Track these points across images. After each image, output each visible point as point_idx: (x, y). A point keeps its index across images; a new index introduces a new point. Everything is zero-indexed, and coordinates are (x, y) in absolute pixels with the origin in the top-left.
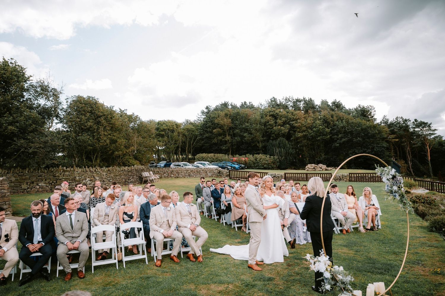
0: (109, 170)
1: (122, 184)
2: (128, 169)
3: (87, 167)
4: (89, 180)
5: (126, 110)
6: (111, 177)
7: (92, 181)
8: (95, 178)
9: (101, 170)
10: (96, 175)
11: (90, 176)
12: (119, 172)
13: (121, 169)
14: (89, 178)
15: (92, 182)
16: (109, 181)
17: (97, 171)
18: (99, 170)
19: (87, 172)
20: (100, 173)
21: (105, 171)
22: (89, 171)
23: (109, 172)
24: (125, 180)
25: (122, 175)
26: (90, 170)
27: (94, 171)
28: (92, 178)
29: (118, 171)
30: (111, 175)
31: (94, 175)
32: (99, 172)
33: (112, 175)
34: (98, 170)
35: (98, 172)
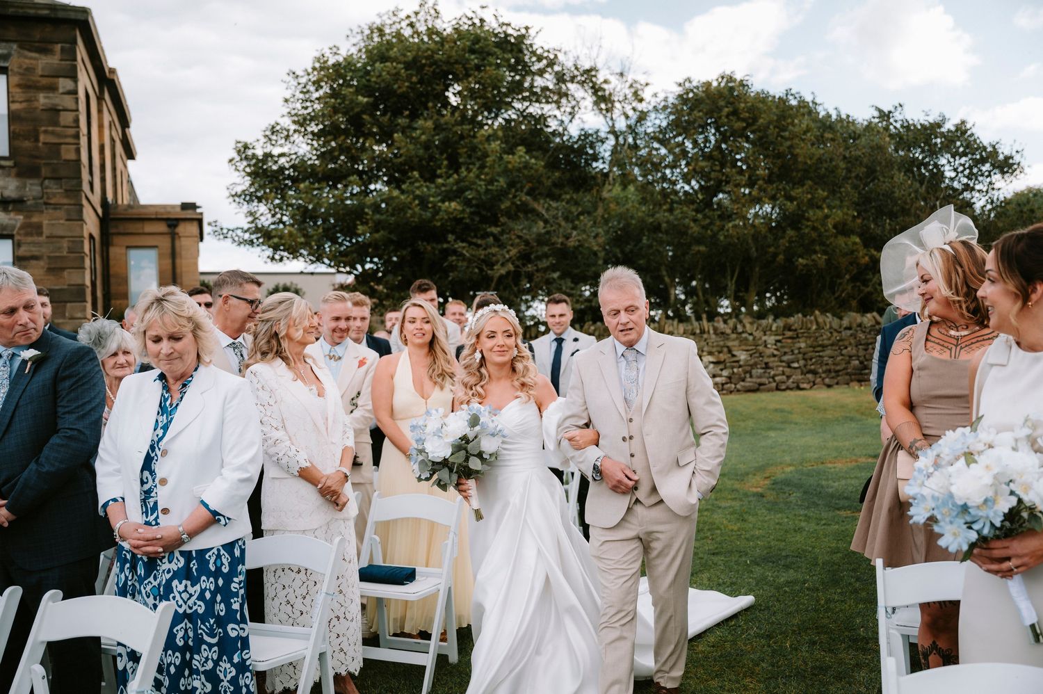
0: (788, 328)
1: (847, 377)
2: (878, 323)
3: (704, 316)
4: (713, 363)
5: (899, 109)
6: (796, 351)
7: (721, 366)
8: (734, 356)
9: (755, 326)
10: (736, 343)
11: (714, 350)
12: (835, 334)
13: (845, 322)
14: (710, 353)
15: (722, 370)
16: (789, 367)
17: (740, 328)
18: (748, 326)
19: (705, 336)
20: (751, 338)
21: (774, 328)
22: (712, 332)
23: (789, 334)
24: (861, 363)
25: (846, 343)
26: (715, 329)
27: (729, 331)
28: (722, 357)
29: (831, 327)
30: (797, 345)
31: (730, 344)
32: (751, 334)
33: (803, 345)
34: (744, 326)
35: (744, 335)
